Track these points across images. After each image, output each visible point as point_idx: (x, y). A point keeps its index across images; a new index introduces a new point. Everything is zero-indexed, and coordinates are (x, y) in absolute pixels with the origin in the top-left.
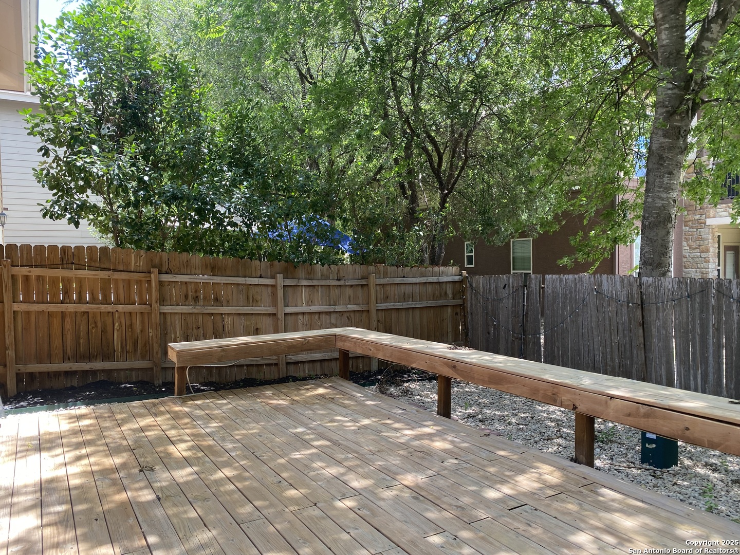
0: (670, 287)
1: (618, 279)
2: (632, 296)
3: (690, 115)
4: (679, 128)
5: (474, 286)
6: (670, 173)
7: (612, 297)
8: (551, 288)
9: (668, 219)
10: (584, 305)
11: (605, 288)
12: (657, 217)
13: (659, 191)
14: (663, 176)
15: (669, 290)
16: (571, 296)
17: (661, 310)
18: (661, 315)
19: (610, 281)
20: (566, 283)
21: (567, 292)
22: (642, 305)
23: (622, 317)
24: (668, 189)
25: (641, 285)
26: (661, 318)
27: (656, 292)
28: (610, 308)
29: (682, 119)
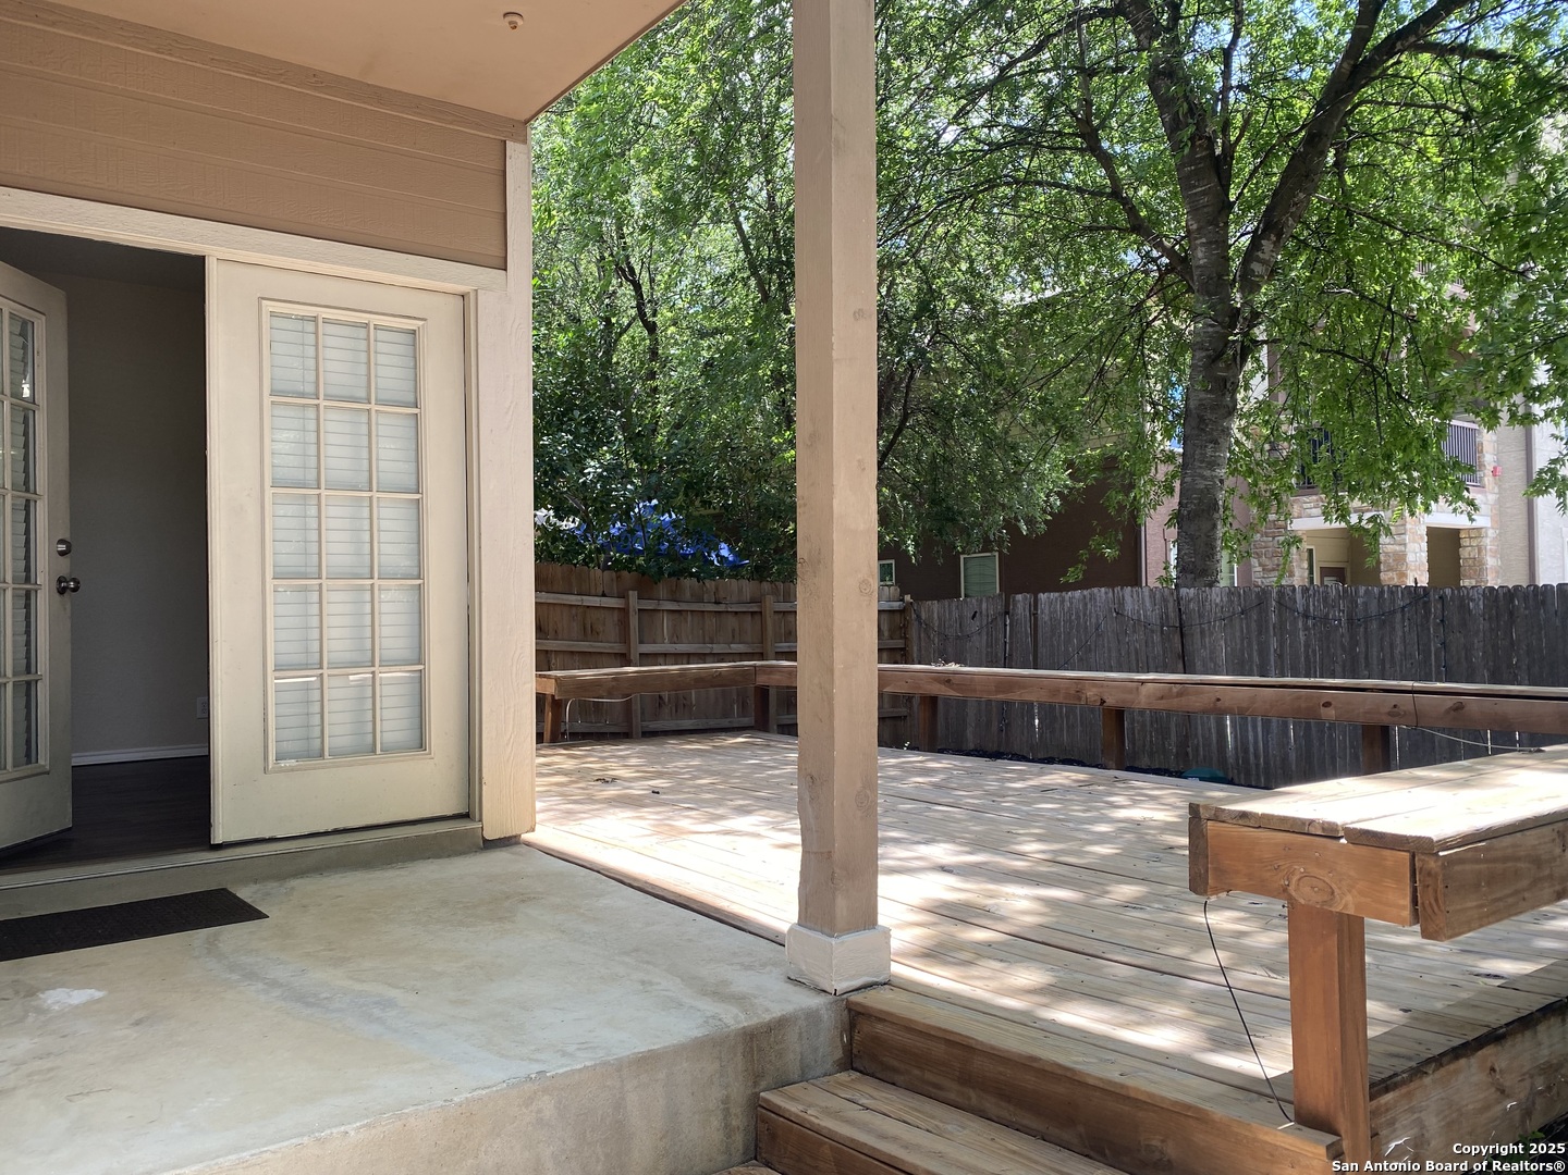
0: (1218, 601)
1: (1147, 593)
2: (1167, 616)
3: (1238, 362)
4: (1225, 380)
5: (923, 616)
6: (1216, 442)
7: (1139, 620)
8: (1047, 611)
9: (1214, 506)
10: (1098, 635)
11: (1129, 606)
12: (1199, 503)
13: (1201, 467)
14: (1206, 446)
15: (1217, 605)
16: (1079, 624)
17: (1207, 633)
18: (1207, 640)
19: (1135, 596)
20: (1071, 603)
21: (1073, 617)
22: (1181, 630)
23: (1153, 648)
24: (1213, 464)
25: (1179, 600)
26: (1207, 645)
27: (1199, 607)
28: (1136, 637)
29: (1228, 367)
